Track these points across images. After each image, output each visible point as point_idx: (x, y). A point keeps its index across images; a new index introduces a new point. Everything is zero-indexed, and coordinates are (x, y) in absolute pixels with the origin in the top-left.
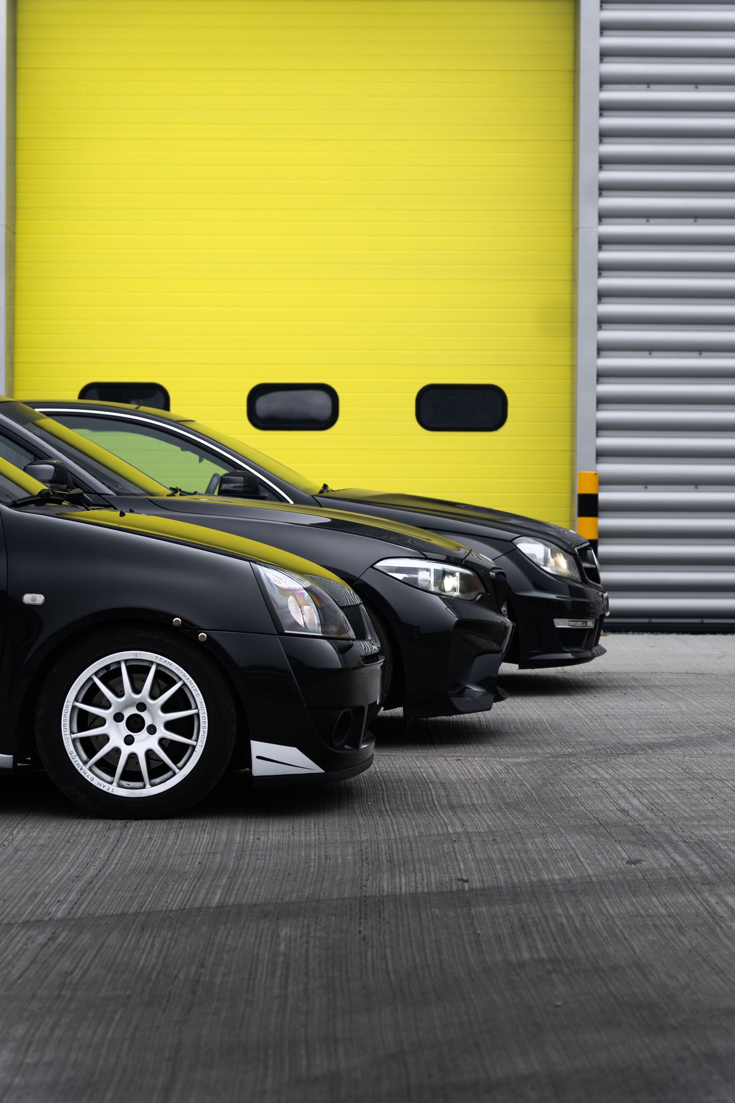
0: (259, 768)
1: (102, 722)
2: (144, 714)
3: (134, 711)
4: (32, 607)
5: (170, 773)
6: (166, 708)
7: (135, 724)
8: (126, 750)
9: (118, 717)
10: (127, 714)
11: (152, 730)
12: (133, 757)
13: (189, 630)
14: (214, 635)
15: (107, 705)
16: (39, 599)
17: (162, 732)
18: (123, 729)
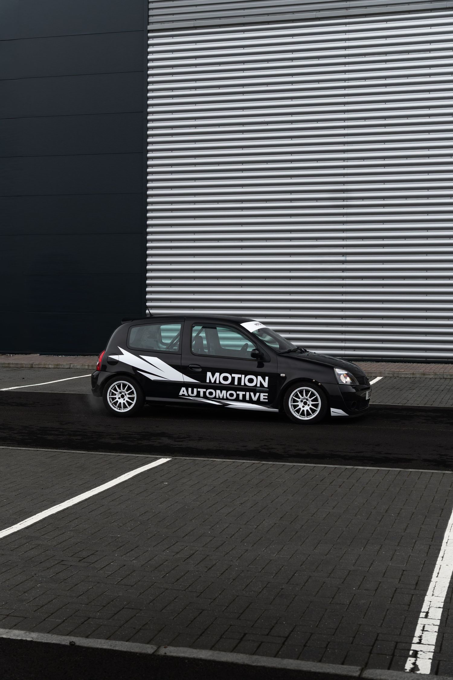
0: (333, 414)
1: (298, 402)
2: (307, 402)
3: (305, 400)
4: (283, 377)
5: (311, 415)
6: (312, 401)
7: (305, 403)
8: (302, 409)
9: (302, 401)
10: (304, 401)
11: (309, 405)
12: (303, 411)
13: (316, 383)
14: (322, 384)
15: (299, 398)
16: (284, 375)
17: (311, 406)
18: (302, 404)
